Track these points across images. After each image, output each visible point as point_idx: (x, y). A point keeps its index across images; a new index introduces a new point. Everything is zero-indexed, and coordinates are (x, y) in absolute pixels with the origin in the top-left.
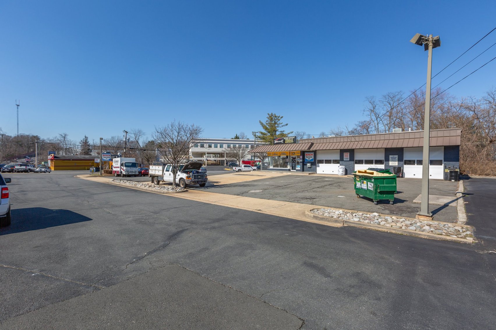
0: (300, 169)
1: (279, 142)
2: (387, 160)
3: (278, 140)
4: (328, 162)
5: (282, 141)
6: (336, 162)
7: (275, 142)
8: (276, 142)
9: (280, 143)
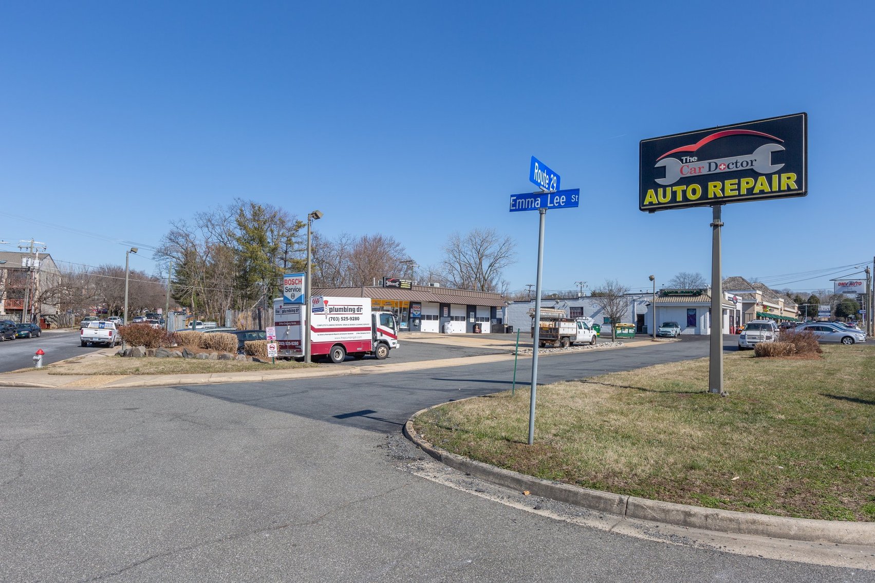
0: (406, 327)
1: (394, 284)
2: (468, 317)
3: (392, 282)
4: (429, 318)
5: (398, 283)
6: (435, 318)
7: (386, 283)
8: (389, 283)
9: (394, 287)
